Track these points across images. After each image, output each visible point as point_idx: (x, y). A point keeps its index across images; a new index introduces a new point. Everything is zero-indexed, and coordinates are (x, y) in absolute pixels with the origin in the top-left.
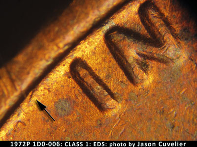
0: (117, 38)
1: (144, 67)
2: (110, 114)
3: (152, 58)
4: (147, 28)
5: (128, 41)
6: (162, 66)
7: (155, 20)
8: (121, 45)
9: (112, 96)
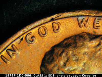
0: (8, 51)
1: (13, 55)
2: (8, 64)
3: (14, 54)
4: (13, 49)
5: (10, 51)
6: (16, 55)
7: (14, 47)
8: (9, 52)
9: (8, 61)
